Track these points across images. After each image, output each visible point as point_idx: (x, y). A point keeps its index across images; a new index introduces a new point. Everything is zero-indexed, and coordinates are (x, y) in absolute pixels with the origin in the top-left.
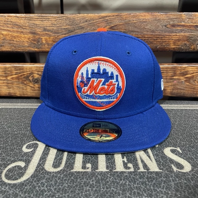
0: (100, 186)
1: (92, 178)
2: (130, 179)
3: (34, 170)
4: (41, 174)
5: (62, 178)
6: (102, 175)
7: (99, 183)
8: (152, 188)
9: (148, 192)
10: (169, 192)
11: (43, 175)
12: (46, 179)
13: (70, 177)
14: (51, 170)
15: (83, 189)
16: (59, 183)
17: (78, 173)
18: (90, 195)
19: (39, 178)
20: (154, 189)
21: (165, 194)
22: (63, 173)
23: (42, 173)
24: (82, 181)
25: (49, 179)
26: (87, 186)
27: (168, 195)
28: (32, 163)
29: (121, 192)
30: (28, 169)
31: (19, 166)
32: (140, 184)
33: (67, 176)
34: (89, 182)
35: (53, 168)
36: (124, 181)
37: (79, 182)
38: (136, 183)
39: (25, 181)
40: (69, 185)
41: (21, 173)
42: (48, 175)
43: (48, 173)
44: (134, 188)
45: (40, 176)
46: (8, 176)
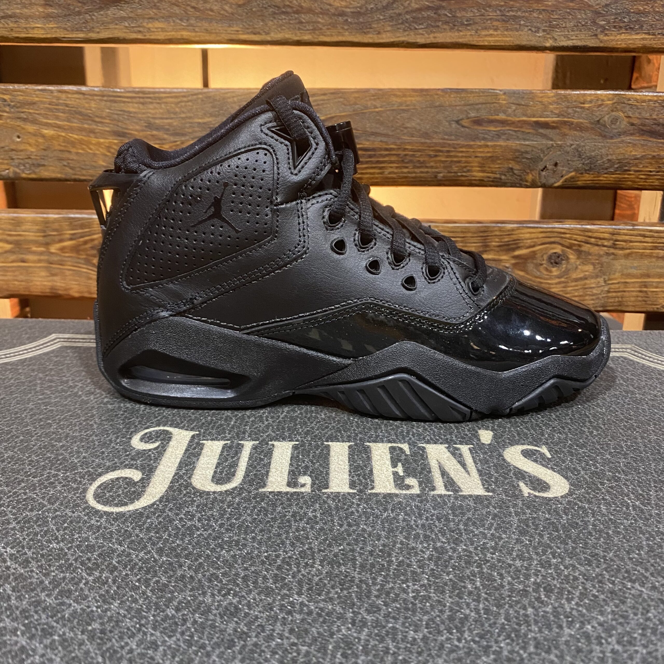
0: (332, 521)
1: (311, 506)
2: (408, 509)
3: (167, 486)
4: (185, 495)
5: (238, 504)
6: (339, 501)
7: (331, 515)
8: (462, 527)
9: (450, 535)
10: (504, 536)
11: (190, 497)
12: (198, 506)
13: (256, 502)
14: (209, 487)
15: (290, 526)
16: (230, 514)
17: (277, 495)
18: (308, 539)
19: (180, 504)
20: (465, 530)
21: (491, 540)
22: (240, 494)
23: (188, 493)
24: (289, 512)
25: (206, 505)
26: (301, 520)
27: (499, 541)
28: (158, 472)
29: (383, 533)
30: (151, 484)
31: (126, 478)
32: (432, 520)
33: (250, 500)
34: (305, 513)
35: (213, 484)
36: (392, 512)
37: (280, 512)
38: (424, 517)
39: (145, 508)
40: (255, 519)
41: (134, 492)
42: (201, 497)
43: (201, 493)
44: (417, 526)
45: (181, 498)
46: (101, 497)
